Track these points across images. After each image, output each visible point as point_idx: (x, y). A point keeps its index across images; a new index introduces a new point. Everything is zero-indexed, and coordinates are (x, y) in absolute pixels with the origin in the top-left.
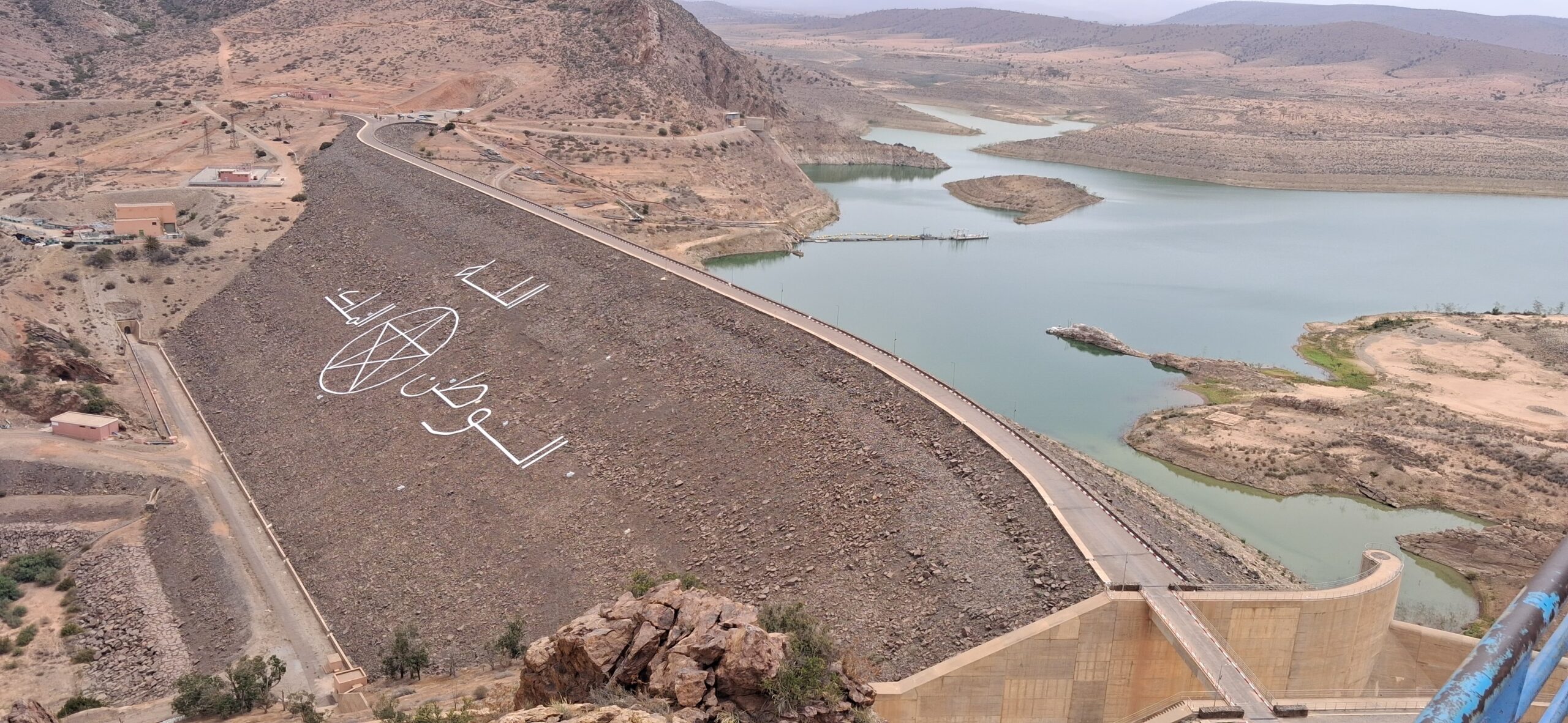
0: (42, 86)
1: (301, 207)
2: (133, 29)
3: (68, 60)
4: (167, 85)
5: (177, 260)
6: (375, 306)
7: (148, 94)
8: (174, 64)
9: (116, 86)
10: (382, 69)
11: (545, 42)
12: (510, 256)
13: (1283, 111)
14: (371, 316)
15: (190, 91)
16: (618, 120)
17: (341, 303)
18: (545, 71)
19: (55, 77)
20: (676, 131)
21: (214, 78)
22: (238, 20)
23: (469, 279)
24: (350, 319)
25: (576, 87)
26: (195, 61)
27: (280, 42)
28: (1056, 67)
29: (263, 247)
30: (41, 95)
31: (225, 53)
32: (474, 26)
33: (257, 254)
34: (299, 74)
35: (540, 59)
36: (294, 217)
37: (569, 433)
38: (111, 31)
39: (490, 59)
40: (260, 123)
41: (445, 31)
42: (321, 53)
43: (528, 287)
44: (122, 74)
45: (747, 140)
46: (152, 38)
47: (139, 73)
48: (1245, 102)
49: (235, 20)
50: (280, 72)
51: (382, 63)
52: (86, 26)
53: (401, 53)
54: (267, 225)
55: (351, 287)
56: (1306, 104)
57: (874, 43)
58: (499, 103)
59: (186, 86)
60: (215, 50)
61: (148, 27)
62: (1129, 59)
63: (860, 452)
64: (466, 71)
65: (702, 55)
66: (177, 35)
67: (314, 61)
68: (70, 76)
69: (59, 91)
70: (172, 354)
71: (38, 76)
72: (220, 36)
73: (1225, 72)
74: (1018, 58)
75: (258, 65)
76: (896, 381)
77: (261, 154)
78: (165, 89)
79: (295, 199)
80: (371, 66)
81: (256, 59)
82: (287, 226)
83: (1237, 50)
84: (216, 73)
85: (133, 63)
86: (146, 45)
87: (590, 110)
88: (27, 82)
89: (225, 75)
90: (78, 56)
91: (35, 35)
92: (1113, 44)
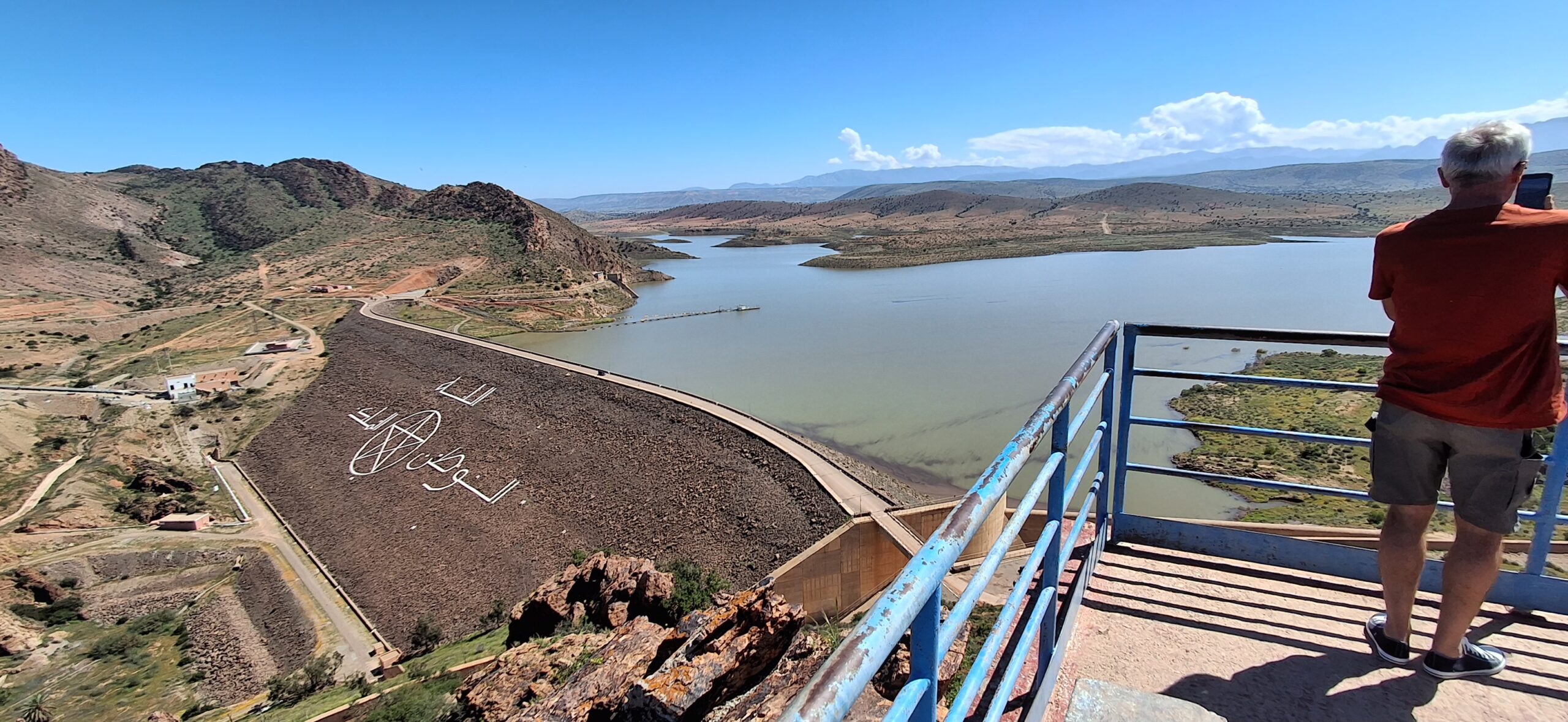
0: (132, 303)
1: (326, 359)
2: (196, 261)
3: (149, 284)
4: (224, 293)
5: (241, 405)
7: (210, 301)
8: (228, 280)
9: (187, 298)
10: (373, 269)
11: (478, 243)
12: (470, 374)
15: (241, 296)
16: (528, 284)
18: (480, 261)
19: (141, 296)
20: (565, 286)
21: (257, 285)
22: (271, 248)
25: (499, 269)
26: (242, 276)
27: (301, 259)
28: (781, 229)
29: (302, 388)
30: (132, 309)
31: (263, 270)
32: (431, 238)
33: (298, 394)
34: (317, 278)
35: (476, 254)
36: (321, 367)
37: (519, 477)
38: (180, 263)
39: (444, 257)
40: (292, 311)
41: (413, 242)
42: (330, 263)
44: (191, 290)
45: (609, 286)
46: (211, 266)
47: (203, 288)
48: (886, 238)
49: (268, 248)
50: (302, 277)
51: (373, 266)
52: (162, 261)
53: (385, 259)
54: (303, 375)
55: (366, 406)
57: (678, 225)
58: (453, 283)
59: (238, 293)
60: (256, 269)
61: (206, 258)
62: (821, 222)
64: (428, 265)
65: (576, 241)
66: (228, 261)
67: (326, 269)
68: (153, 295)
69: (146, 305)
70: (244, 465)
71: (128, 296)
72: (260, 260)
73: (873, 223)
74: (762, 226)
75: (288, 274)
76: (717, 417)
77: (294, 330)
78: (223, 296)
79: (321, 356)
80: (365, 268)
81: (285, 272)
82: (317, 374)
83: (877, 211)
84: (258, 282)
85: (198, 282)
86: (206, 270)
87: (510, 280)
88: (121, 301)
89: (264, 284)
90: (157, 281)
91: (124, 270)
92: (811, 214)
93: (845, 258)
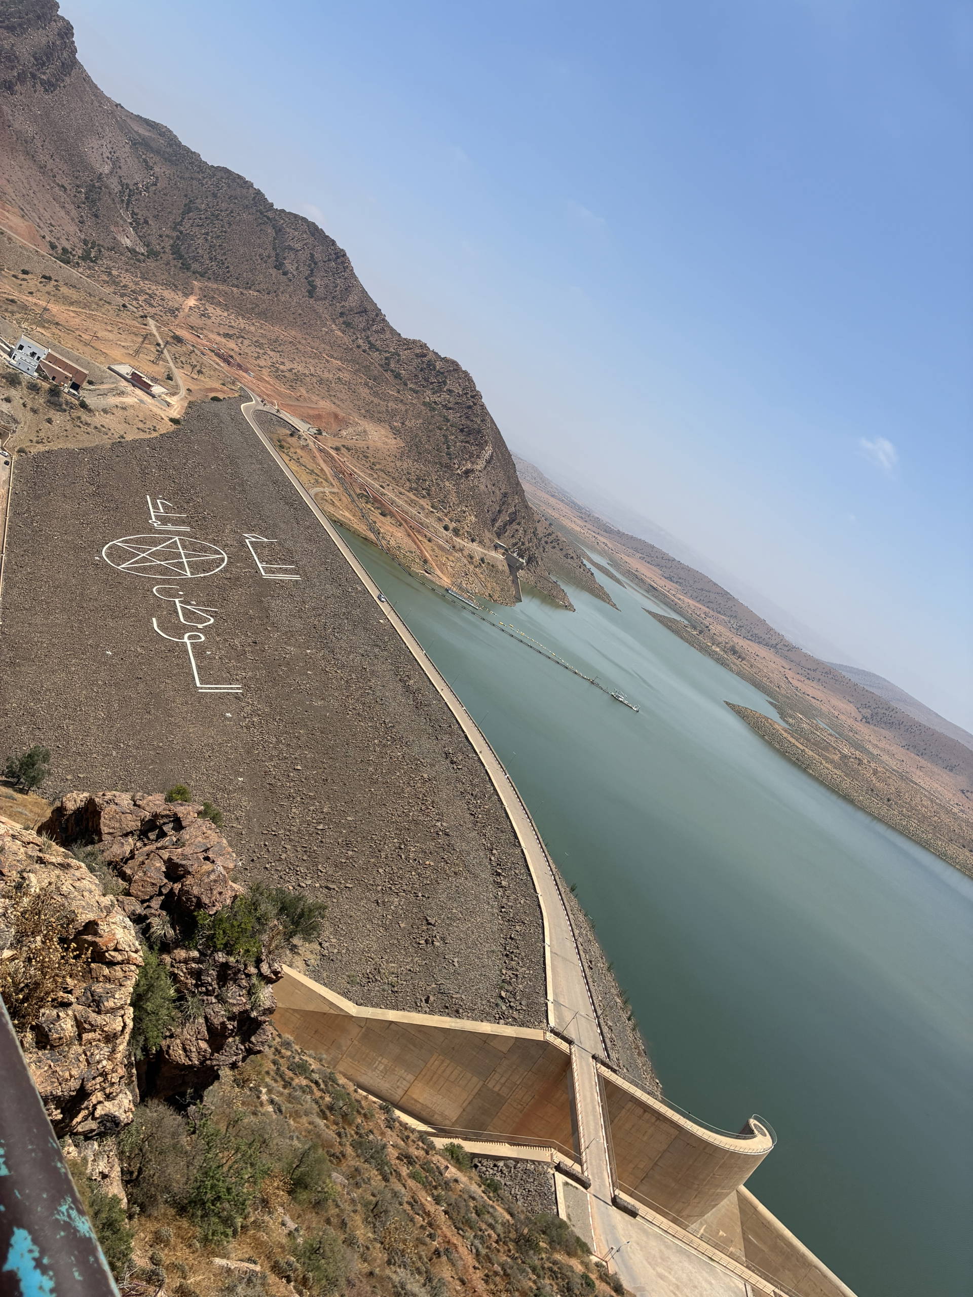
0: (56, 247)
1: (174, 427)
2: (142, 250)
3: (85, 242)
4: (140, 298)
5: (65, 411)
6: (175, 522)
7: (122, 295)
8: (154, 287)
9: (106, 278)
10: (287, 374)
11: (406, 423)
12: (289, 544)
13: (875, 772)
14: (170, 527)
15: (152, 311)
16: (422, 502)
17: (155, 506)
18: (394, 441)
19: (68, 247)
20: (456, 532)
21: (173, 312)
22: (215, 286)
23: (251, 543)
24: (154, 519)
25: (407, 464)
26: (168, 294)
27: (232, 317)
28: (737, 648)
29: (129, 438)
30: (51, 252)
31: (192, 302)
32: (366, 384)
33: (122, 440)
34: (232, 344)
35: (396, 432)
36: (163, 431)
37: (246, 687)
38: (127, 242)
39: (363, 411)
40: (183, 359)
41: (346, 376)
42: (255, 339)
43: (286, 571)
44: (114, 272)
45: (500, 568)
46: (151, 264)
47: (127, 279)
48: (853, 750)
49: (213, 285)
50: (219, 334)
51: (290, 370)
52: (112, 228)
53: (307, 372)
54: (141, 425)
55: (169, 500)
56: (895, 778)
57: (626, 558)
58: (349, 443)
59: (152, 306)
60: (186, 295)
61: (153, 254)
62: (790, 674)
63: (439, 824)
64: (342, 409)
65: (505, 495)
66: (168, 271)
67: (246, 342)
68: (80, 253)
69: (65, 257)
70: (18, 469)
71: (58, 239)
72: (196, 290)
73: (850, 722)
74: (716, 628)
75: (209, 322)
76: (495, 789)
77: (170, 378)
78: (136, 299)
79: (172, 420)
80: (282, 367)
81: (209, 317)
82: (154, 435)
83: (867, 712)
84: (177, 309)
85: (127, 270)
86: (144, 265)
87: (408, 484)
88: (48, 238)
89: (181, 315)
90: (94, 243)
91: (74, 213)
92: (786, 658)
93: (785, 735)
